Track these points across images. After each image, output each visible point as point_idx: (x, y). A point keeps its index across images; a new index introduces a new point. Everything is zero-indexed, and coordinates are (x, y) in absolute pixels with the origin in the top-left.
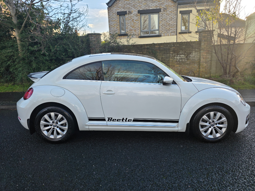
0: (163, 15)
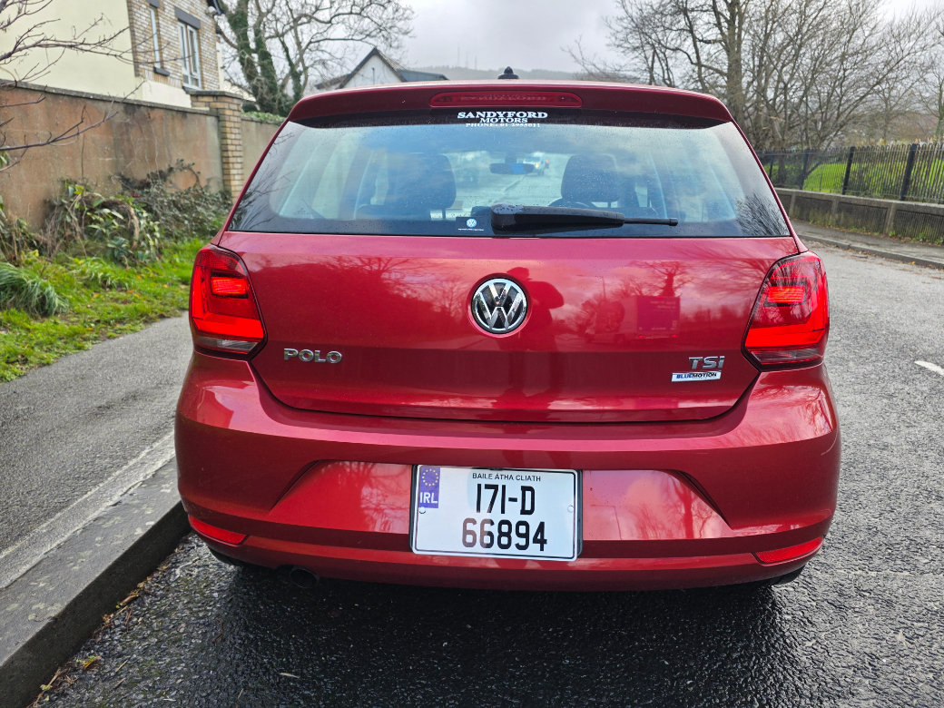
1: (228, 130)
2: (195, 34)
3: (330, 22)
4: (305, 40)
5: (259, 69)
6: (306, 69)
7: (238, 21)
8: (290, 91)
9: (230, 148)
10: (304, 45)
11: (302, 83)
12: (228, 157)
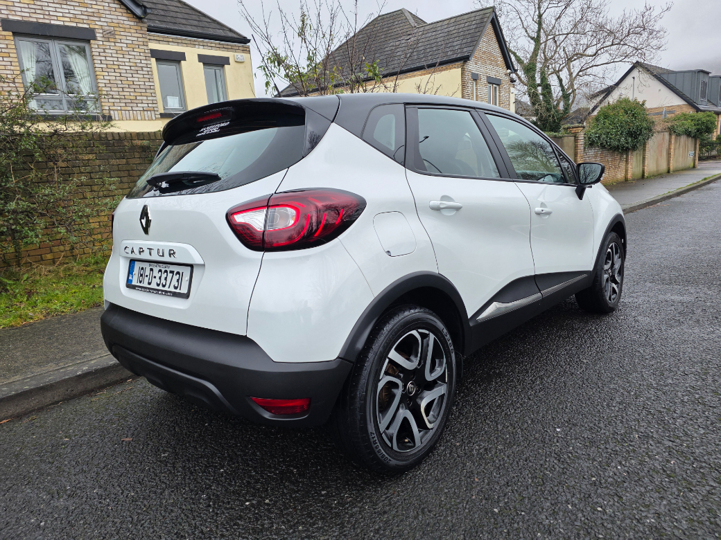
0: (104, 52)
2: (498, 88)
3: (595, 55)
4: (575, 71)
5: (541, 97)
6: (574, 91)
7: (529, 69)
8: (561, 107)
10: (574, 75)
11: (570, 101)
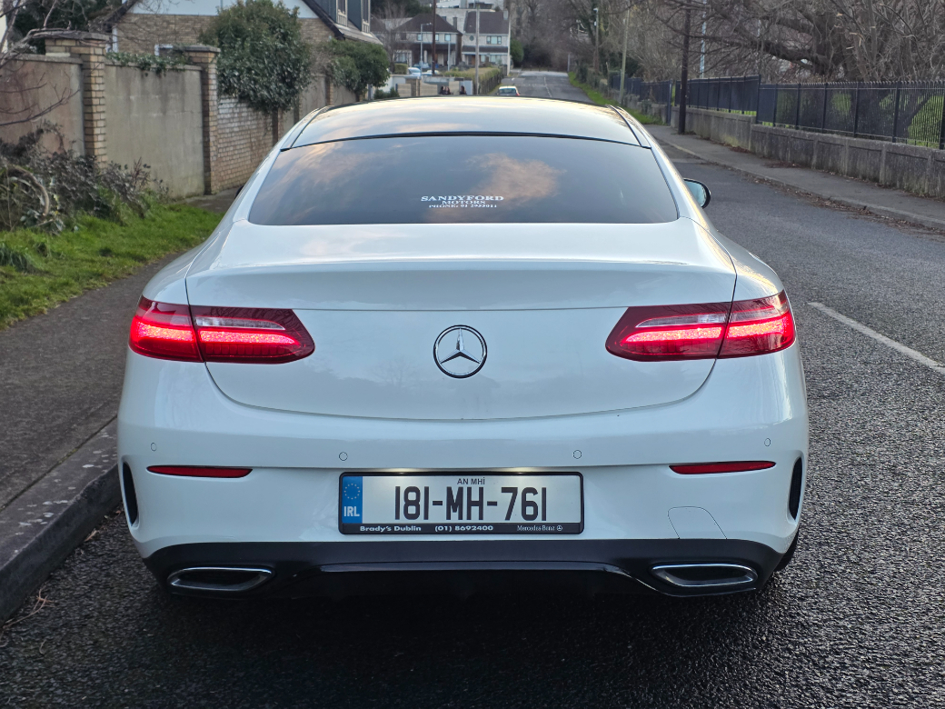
1: (93, 80)
9: (95, 101)
12: (92, 113)
